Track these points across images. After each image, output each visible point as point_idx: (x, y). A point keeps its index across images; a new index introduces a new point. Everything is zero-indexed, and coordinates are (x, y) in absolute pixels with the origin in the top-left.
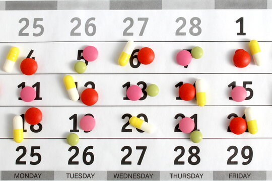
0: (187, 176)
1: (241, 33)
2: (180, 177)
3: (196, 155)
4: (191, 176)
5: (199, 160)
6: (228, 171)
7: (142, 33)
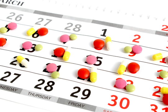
0: (39, 96)
1: (104, 35)
2: (35, 95)
3: (51, 86)
4: (42, 97)
5: (52, 89)
6: (69, 100)
7: (45, 25)
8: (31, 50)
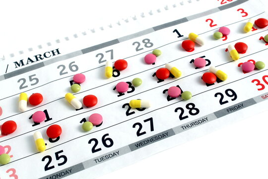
0: (195, 124)
1: (180, 36)
2: (190, 126)
3: (193, 108)
4: (198, 122)
5: (197, 110)
7: (112, 58)
8: (130, 89)
